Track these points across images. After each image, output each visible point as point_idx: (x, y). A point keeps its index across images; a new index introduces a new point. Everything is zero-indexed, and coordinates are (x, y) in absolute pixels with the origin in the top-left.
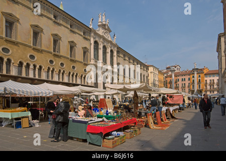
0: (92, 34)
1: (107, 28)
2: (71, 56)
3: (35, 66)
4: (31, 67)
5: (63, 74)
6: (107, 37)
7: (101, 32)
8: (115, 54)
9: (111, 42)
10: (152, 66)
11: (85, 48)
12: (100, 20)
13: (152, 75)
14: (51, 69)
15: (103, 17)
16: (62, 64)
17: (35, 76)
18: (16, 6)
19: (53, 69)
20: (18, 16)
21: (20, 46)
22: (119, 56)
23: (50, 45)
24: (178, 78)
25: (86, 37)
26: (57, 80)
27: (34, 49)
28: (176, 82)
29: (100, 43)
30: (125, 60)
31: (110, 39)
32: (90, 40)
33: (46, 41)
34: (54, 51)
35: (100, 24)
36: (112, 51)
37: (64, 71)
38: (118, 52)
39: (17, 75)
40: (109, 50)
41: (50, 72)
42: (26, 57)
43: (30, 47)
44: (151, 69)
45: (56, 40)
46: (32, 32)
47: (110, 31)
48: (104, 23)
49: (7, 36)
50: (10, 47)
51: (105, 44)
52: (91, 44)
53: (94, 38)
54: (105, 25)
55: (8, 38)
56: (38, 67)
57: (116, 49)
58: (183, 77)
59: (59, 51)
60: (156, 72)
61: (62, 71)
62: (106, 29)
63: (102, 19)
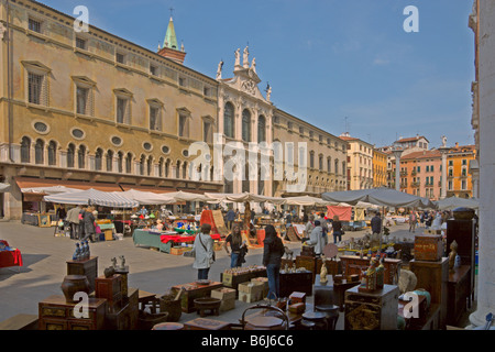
0: (222, 91)
1: (251, 76)
2: (181, 134)
3: (120, 154)
4: (115, 155)
5: (167, 165)
6: (251, 94)
7: (238, 84)
8: (269, 122)
9: (259, 102)
10: (358, 140)
11: (208, 117)
12: (237, 63)
13: (358, 158)
14: (147, 158)
15: (245, 56)
16: (165, 149)
17: (120, 170)
18: (92, 63)
19: (151, 158)
20: (94, 79)
21: (99, 125)
22: (278, 127)
23: (145, 119)
24: (419, 164)
25: (210, 97)
26: (158, 176)
27: (119, 127)
28: (414, 174)
29: (236, 106)
30: (290, 132)
31: (257, 96)
32: (217, 102)
33: (138, 112)
34: (152, 128)
35: (237, 69)
36: (262, 118)
37: (169, 160)
38: (275, 119)
39: (94, 170)
40: (255, 117)
41: (146, 163)
42: (108, 141)
43: (113, 125)
44: (355, 146)
45: (155, 108)
46: (116, 101)
47: (258, 81)
48: (246, 67)
49: (78, 112)
50: (84, 128)
51: (248, 106)
52: (218, 109)
53: (225, 98)
54: (247, 71)
55: (81, 115)
56: (125, 155)
57: (271, 112)
58: (430, 164)
59: (160, 128)
60: (367, 153)
61: (165, 160)
62: (249, 78)
63: (242, 60)
